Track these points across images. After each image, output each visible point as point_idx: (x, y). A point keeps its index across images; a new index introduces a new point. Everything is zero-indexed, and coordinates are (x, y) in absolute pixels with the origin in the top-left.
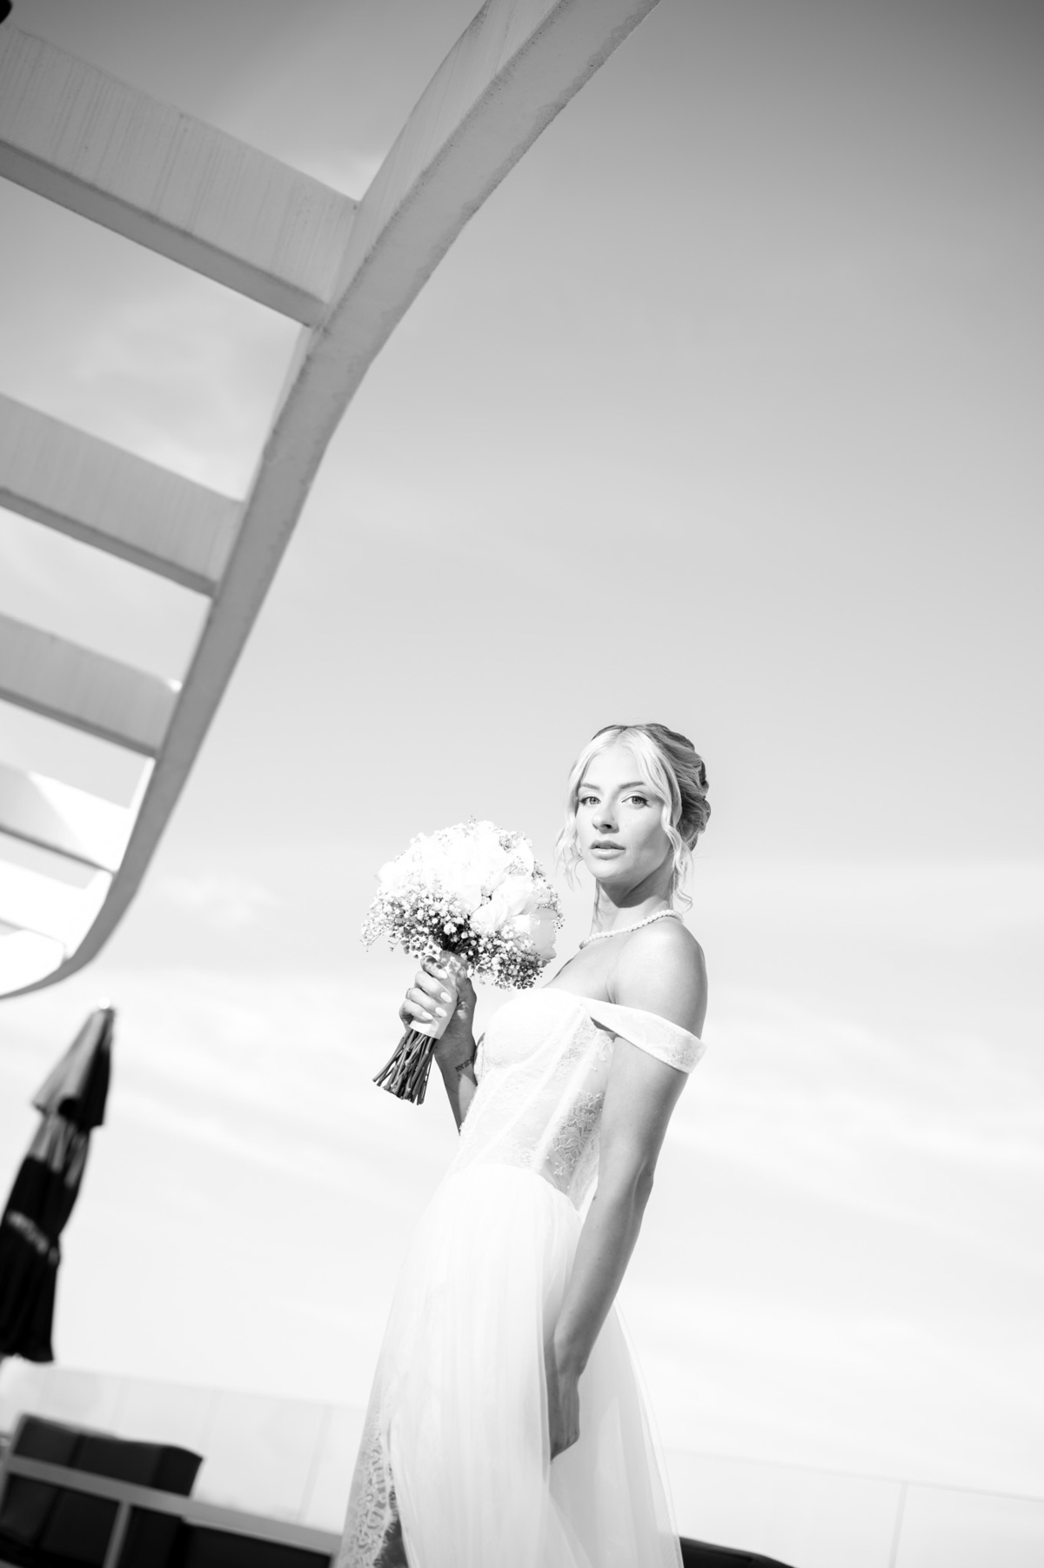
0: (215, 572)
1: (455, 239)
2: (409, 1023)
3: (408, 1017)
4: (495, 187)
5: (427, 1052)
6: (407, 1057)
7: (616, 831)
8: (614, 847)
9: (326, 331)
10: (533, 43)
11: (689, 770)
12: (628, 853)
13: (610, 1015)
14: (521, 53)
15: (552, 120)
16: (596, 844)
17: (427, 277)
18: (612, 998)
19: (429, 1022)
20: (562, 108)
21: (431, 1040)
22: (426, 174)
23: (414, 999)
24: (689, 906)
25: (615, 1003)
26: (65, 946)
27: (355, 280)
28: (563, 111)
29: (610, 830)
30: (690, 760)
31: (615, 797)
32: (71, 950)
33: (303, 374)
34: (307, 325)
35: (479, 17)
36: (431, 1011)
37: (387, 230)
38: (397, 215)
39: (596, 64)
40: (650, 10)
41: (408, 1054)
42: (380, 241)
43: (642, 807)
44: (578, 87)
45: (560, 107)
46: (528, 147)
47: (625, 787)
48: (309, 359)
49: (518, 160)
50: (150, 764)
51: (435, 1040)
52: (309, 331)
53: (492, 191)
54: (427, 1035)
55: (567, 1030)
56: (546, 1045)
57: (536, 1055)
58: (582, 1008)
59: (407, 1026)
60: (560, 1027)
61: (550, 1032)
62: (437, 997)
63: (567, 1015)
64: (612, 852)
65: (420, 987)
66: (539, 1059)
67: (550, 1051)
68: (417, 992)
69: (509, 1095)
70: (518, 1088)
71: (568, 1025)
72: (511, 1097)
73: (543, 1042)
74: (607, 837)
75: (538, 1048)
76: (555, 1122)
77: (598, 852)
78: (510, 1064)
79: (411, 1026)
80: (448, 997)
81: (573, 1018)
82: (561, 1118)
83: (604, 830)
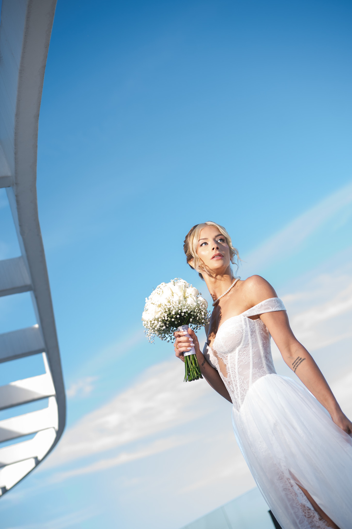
1: (38, 129)
2: (183, 356)
3: (182, 354)
4: (40, 104)
9: (16, 184)
10: (24, 52)
14: (23, 58)
15: (44, 72)
17: (36, 147)
18: (251, 306)
19: (190, 350)
20: (45, 67)
22: (17, 115)
23: (181, 346)
26: (54, 428)
27: (16, 162)
32: (57, 427)
33: (18, 202)
34: (9, 187)
36: (190, 346)
37: (16, 140)
38: (16, 134)
39: (47, 46)
40: (53, 18)
41: (192, 364)
44: (46, 57)
46: (42, 86)
47: (216, 236)
48: (17, 196)
49: (42, 92)
50: (44, 355)
53: (40, 106)
54: (192, 355)
55: (247, 327)
56: (244, 335)
57: (243, 340)
58: (245, 317)
59: (183, 357)
60: (244, 327)
61: (243, 330)
62: (188, 341)
63: (243, 322)
64: (220, 257)
65: (180, 342)
66: (245, 340)
67: (246, 336)
68: (180, 344)
69: (243, 357)
70: (244, 354)
71: (246, 325)
72: (244, 358)
73: (243, 335)
74: (218, 252)
75: (242, 337)
76: (263, 356)
77: (215, 259)
78: (236, 349)
79: (184, 356)
80: (191, 339)
81: (246, 322)
82: (263, 353)
83: (216, 250)
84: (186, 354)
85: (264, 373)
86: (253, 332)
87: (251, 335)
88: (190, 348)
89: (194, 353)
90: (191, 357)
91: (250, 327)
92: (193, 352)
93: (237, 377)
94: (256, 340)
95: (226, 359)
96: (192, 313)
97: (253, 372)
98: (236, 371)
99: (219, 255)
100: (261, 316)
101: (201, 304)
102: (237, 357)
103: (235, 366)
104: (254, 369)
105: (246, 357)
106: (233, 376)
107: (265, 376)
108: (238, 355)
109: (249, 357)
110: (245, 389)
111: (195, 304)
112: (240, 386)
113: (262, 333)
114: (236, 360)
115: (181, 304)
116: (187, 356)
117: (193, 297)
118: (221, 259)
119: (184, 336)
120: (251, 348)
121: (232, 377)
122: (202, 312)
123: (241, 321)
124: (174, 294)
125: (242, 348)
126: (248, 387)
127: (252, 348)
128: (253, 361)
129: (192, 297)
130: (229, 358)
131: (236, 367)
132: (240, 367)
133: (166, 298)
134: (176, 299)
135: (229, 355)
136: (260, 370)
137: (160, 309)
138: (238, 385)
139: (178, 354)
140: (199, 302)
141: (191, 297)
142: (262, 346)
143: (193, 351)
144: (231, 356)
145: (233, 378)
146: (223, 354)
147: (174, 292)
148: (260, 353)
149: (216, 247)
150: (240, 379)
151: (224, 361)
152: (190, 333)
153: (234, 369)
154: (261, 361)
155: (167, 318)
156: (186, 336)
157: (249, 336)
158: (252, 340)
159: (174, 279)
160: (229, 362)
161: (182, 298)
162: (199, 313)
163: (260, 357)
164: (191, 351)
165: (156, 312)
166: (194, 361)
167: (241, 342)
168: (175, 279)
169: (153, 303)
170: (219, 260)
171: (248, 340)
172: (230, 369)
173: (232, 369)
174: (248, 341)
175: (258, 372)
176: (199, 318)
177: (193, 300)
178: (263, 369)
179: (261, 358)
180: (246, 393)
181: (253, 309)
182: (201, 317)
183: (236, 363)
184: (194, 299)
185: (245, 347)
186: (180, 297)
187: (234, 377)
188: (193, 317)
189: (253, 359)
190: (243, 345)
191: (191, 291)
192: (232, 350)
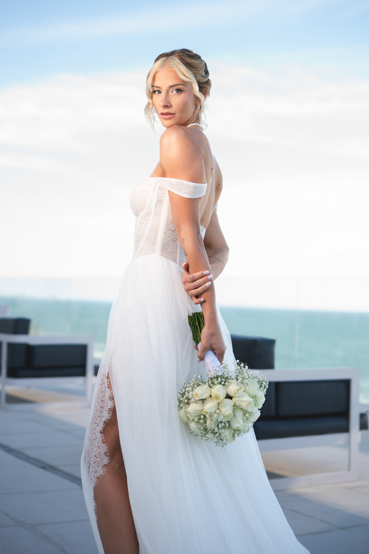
7: (171, 106)
8: (171, 114)
11: (199, 72)
12: (176, 115)
16: (162, 113)
24: (207, 126)
25: (165, 177)
29: (167, 107)
30: (199, 67)
31: (167, 92)
43: (181, 93)
47: (171, 87)
55: (154, 193)
57: (146, 207)
61: (148, 196)
70: (144, 223)
75: (145, 204)
77: (163, 116)
86: (159, 201)
136: (149, 246)
157: (154, 205)
158: (155, 211)
167: (143, 208)
171: (152, 209)
185: (146, 216)
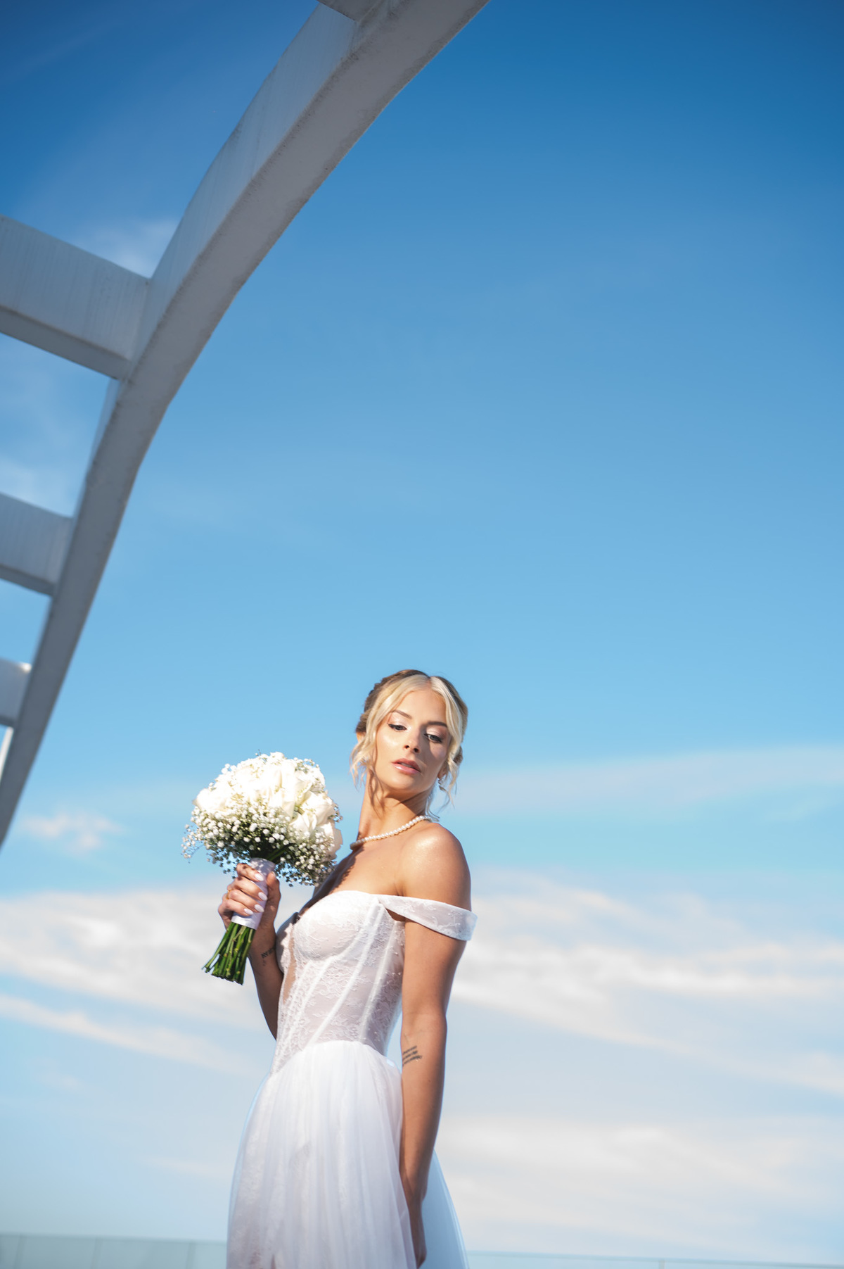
0: (53, 575)
1: (228, 306)
2: (230, 918)
3: (230, 914)
5: (249, 941)
6: (235, 946)
8: (414, 768)
9: (130, 382)
10: (279, 154)
13: (403, 906)
15: (298, 211)
17: (208, 336)
18: (400, 892)
19: (249, 916)
21: (251, 931)
23: (236, 898)
25: (403, 896)
27: (151, 342)
28: (306, 204)
29: (416, 753)
33: (114, 417)
34: (114, 378)
35: (235, 133)
36: (252, 908)
37: (174, 302)
38: (181, 290)
39: (329, 167)
40: (369, 125)
41: (235, 944)
42: (169, 310)
44: (316, 185)
45: (304, 201)
46: (281, 233)
48: (118, 405)
49: (274, 243)
50: (9, 732)
51: (254, 930)
52: (116, 383)
53: (255, 268)
54: (247, 928)
55: (372, 925)
56: (357, 939)
57: (349, 947)
58: (381, 905)
59: (229, 920)
60: (367, 923)
61: (360, 928)
62: (254, 896)
63: (370, 912)
64: (410, 770)
65: (240, 889)
66: (353, 951)
67: (361, 943)
68: (236, 893)
69: (330, 982)
70: (337, 976)
71: (373, 921)
72: (333, 984)
73: (355, 937)
74: (412, 758)
75: (351, 941)
76: (372, 1000)
77: (400, 767)
78: (327, 958)
79: (233, 921)
80: (263, 896)
81: (375, 914)
82: (376, 996)
83: (411, 752)
84: (238, 920)
85: (353, 1034)
86: (379, 942)
87: (372, 947)
88: (250, 912)
89: (253, 927)
90: (242, 932)
91: (379, 929)
92: (252, 923)
93: (300, 1013)
94: (377, 962)
95: (301, 968)
96: (291, 848)
97: (331, 1021)
98: (305, 1001)
99: (412, 765)
100: (408, 925)
101: (322, 841)
102: (320, 974)
103: (308, 990)
104: (338, 1016)
105: (336, 984)
106: (294, 1007)
107: (348, 1042)
108: (325, 973)
109: (343, 989)
110: (297, 1046)
111: (307, 834)
112: (294, 1034)
113: (397, 955)
114: (316, 981)
115: (277, 820)
116: (236, 924)
117: (314, 818)
118: (411, 775)
119: (255, 881)
120: (357, 971)
121: (291, 1008)
122: (312, 857)
123: (368, 908)
124: (280, 792)
125: (339, 962)
126: (304, 1045)
127: (359, 975)
128: (346, 1001)
129: (312, 816)
130: (306, 967)
131: (309, 993)
132: (314, 997)
133: (257, 791)
134: (274, 803)
135: (311, 962)
136: (348, 1024)
137: (234, 803)
138: (291, 1032)
139: (222, 910)
140: (318, 835)
141: (308, 815)
142: (381, 980)
143: (254, 922)
144: (312, 967)
145: (292, 1012)
146: (300, 954)
147: (283, 786)
148: (369, 991)
149: (413, 748)
150: (302, 1022)
151: (297, 968)
152: (269, 881)
153: (304, 995)
154: (363, 1008)
155: (238, 829)
156: (259, 885)
157: (367, 947)
158: (368, 958)
159: (303, 759)
160: (303, 976)
161: (288, 809)
162: (305, 856)
163: (364, 1001)
164: (250, 919)
165: (223, 806)
166: (243, 940)
167: (343, 949)
168: (306, 760)
169: (232, 784)
170: (406, 774)
171: (361, 953)
172: (296, 992)
173: (299, 994)
174: (359, 956)
175: (341, 1027)
176: (301, 865)
177: (308, 826)
178: (356, 1026)
179: (365, 1004)
180: (294, 1053)
181: (401, 901)
182: (305, 865)
183: (313, 987)
184: (311, 825)
185: (346, 964)
186: (286, 803)
187: (295, 1011)
188: (289, 857)
189: (348, 996)
190: (345, 958)
191: (318, 804)
192: (319, 956)
